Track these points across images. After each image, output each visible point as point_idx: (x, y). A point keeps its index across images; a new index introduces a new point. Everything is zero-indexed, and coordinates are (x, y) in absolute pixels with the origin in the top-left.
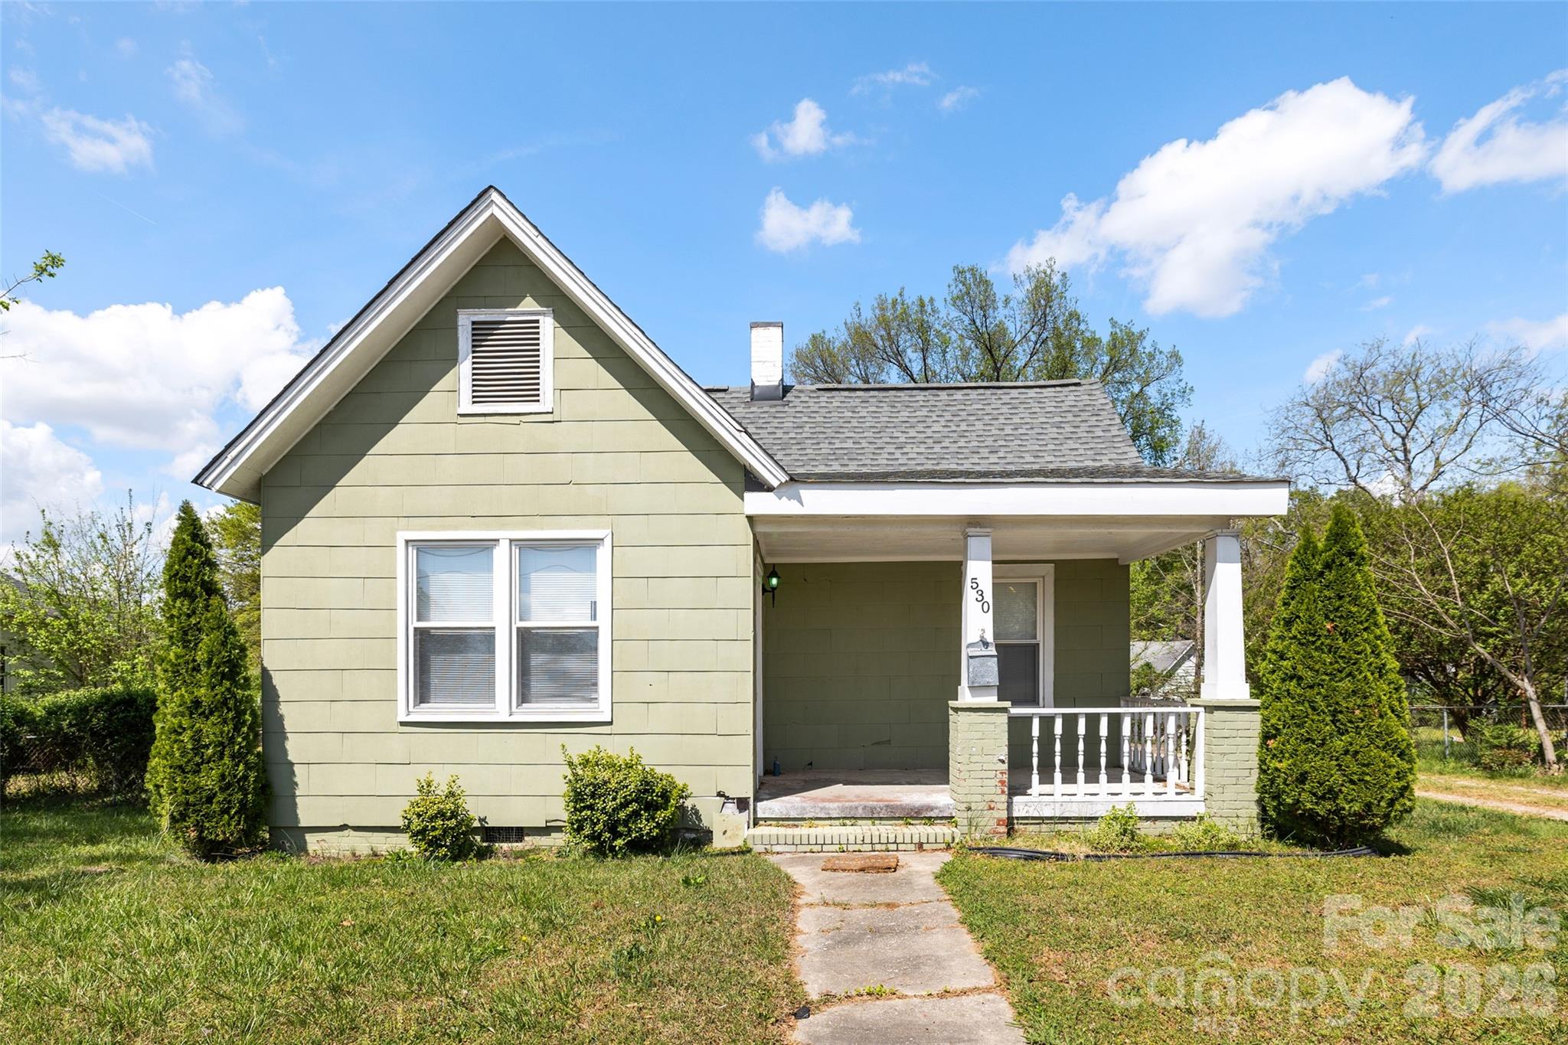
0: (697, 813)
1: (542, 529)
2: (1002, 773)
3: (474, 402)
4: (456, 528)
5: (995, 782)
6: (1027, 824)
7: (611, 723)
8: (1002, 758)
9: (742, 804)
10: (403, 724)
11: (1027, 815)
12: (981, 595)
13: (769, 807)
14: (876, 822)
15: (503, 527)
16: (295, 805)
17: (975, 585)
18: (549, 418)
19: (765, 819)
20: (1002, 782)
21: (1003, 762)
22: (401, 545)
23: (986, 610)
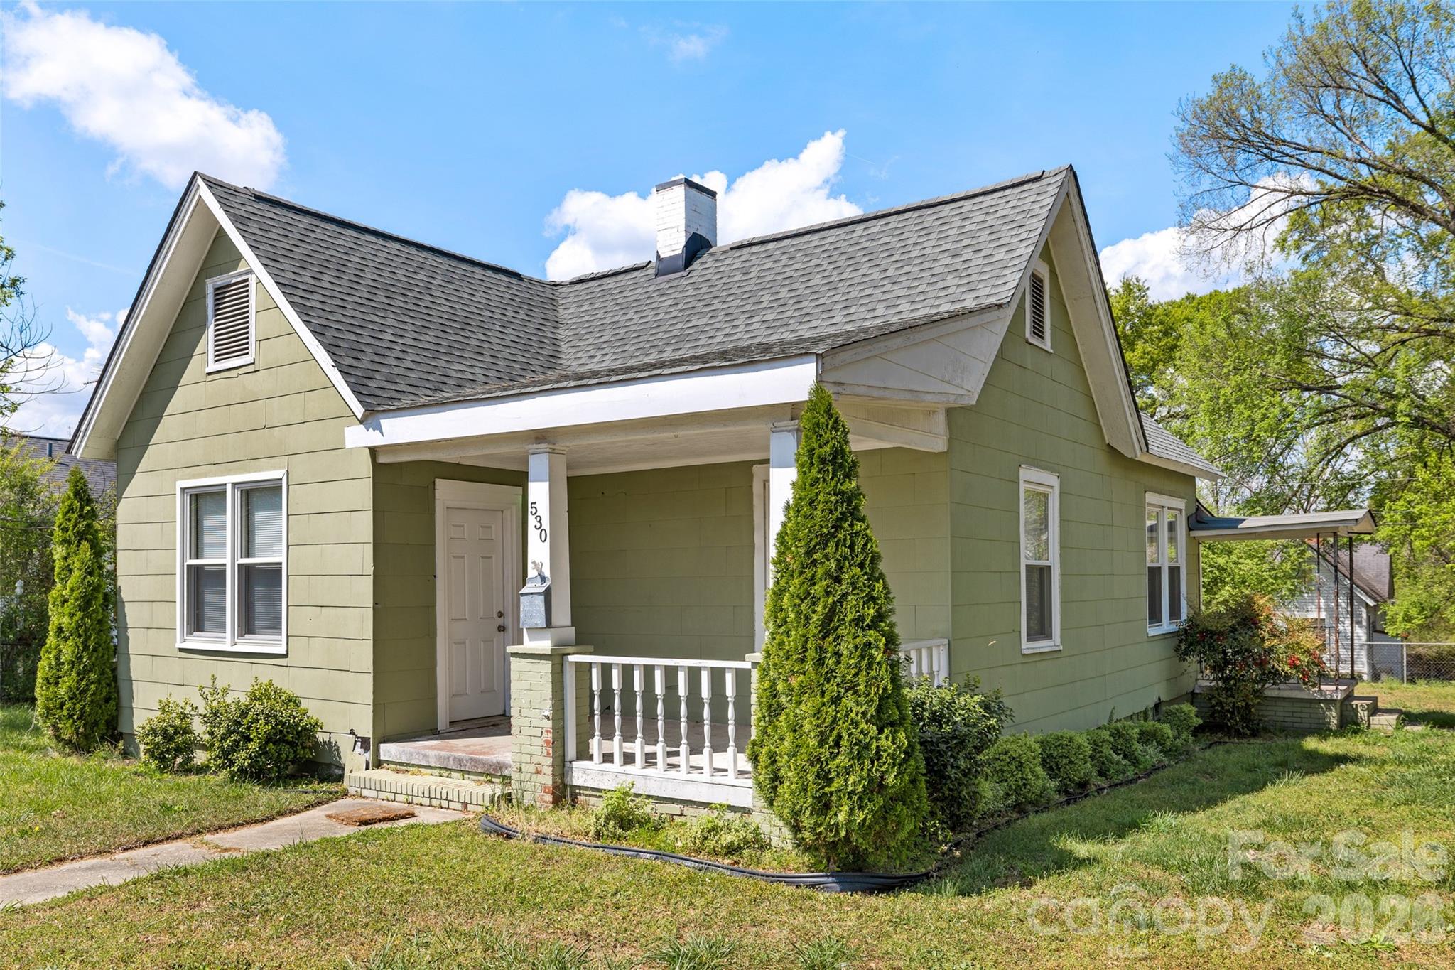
0: (338, 749)
1: (249, 472)
2: (547, 731)
3: (216, 361)
4: (205, 475)
5: (540, 742)
6: (590, 796)
7: (286, 656)
8: (547, 713)
9: (365, 743)
10: (181, 650)
11: (586, 785)
12: (539, 521)
13: (389, 751)
14: (466, 776)
15: (229, 472)
16: (132, 714)
17: (534, 511)
18: (251, 368)
19: (388, 762)
20: (547, 742)
21: (548, 718)
22: (178, 492)
23: (543, 539)
